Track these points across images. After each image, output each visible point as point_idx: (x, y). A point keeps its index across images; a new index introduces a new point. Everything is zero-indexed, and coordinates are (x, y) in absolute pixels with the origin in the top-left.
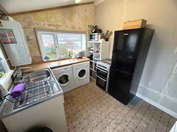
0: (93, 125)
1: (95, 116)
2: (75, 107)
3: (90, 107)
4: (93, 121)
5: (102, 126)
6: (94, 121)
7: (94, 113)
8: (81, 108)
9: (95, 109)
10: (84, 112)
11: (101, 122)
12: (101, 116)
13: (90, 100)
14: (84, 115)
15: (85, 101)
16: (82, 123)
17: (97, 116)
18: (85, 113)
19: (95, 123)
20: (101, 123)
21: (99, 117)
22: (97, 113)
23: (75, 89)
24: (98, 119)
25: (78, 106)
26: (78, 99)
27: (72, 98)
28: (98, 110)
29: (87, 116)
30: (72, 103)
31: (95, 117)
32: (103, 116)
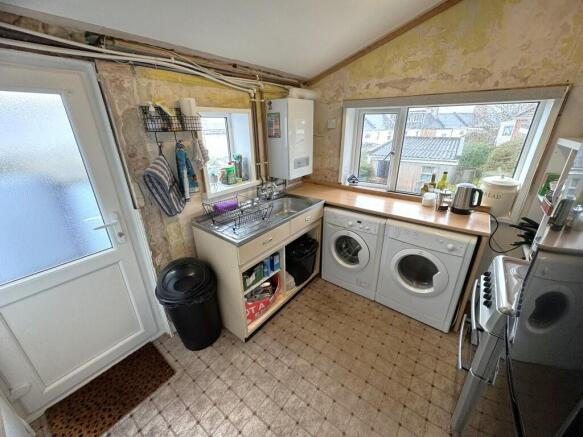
0: (281, 396)
1: (307, 397)
2: (314, 330)
3: (331, 371)
4: (293, 393)
5: (285, 427)
6: (294, 398)
7: (318, 389)
8: (318, 346)
9: (333, 389)
10: (308, 358)
11: (297, 423)
12: (318, 419)
13: (358, 364)
14: (301, 362)
15: (345, 348)
16: (280, 364)
17: (313, 404)
18: (306, 363)
19: (290, 402)
20: (293, 422)
21: (308, 411)
22: (320, 402)
23: (372, 305)
24: (302, 410)
25: (320, 337)
26: (342, 327)
27: (339, 311)
28: (334, 401)
29: (301, 369)
30: (324, 317)
31: (304, 396)
32: (321, 428)
